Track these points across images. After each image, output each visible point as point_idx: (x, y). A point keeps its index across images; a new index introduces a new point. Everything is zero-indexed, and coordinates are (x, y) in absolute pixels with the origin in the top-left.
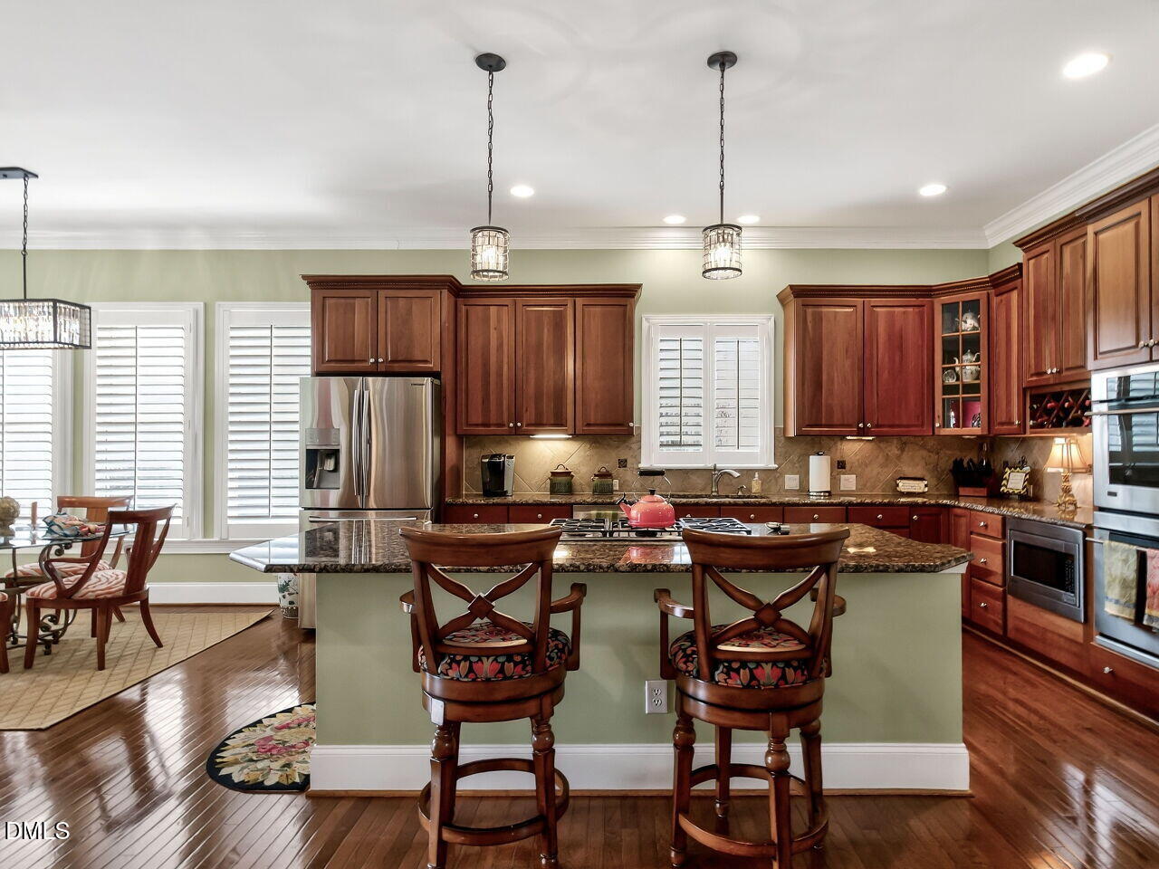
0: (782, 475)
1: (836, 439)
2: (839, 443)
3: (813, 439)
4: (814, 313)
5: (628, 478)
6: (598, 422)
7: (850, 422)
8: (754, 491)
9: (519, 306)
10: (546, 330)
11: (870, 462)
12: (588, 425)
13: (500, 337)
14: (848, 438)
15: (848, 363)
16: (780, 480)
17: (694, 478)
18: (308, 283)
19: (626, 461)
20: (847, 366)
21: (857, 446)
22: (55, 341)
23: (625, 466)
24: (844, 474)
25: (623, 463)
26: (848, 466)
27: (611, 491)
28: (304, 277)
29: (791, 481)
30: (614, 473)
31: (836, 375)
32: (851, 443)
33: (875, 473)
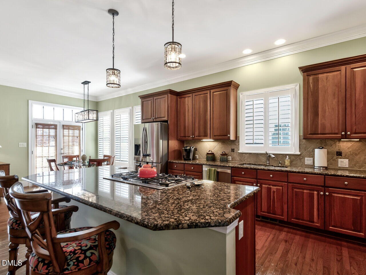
0: (304, 158)
1: (336, 140)
2: (338, 142)
3: (321, 141)
4: (313, 79)
5: (234, 156)
6: (218, 135)
7: (337, 132)
8: (286, 164)
9: (194, 96)
10: (201, 103)
11: (359, 153)
12: (215, 136)
13: (188, 107)
14: (342, 140)
15: (335, 102)
16: (302, 160)
17: (261, 157)
18: (140, 98)
19: (234, 149)
20: (334, 102)
21: (349, 144)
22: (89, 119)
23: (234, 152)
24: (341, 158)
25: (233, 150)
26: (343, 155)
27: (227, 161)
28: (139, 96)
29: (308, 161)
30: (230, 154)
31: (327, 108)
32: (345, 143)
33: (362, 159)
